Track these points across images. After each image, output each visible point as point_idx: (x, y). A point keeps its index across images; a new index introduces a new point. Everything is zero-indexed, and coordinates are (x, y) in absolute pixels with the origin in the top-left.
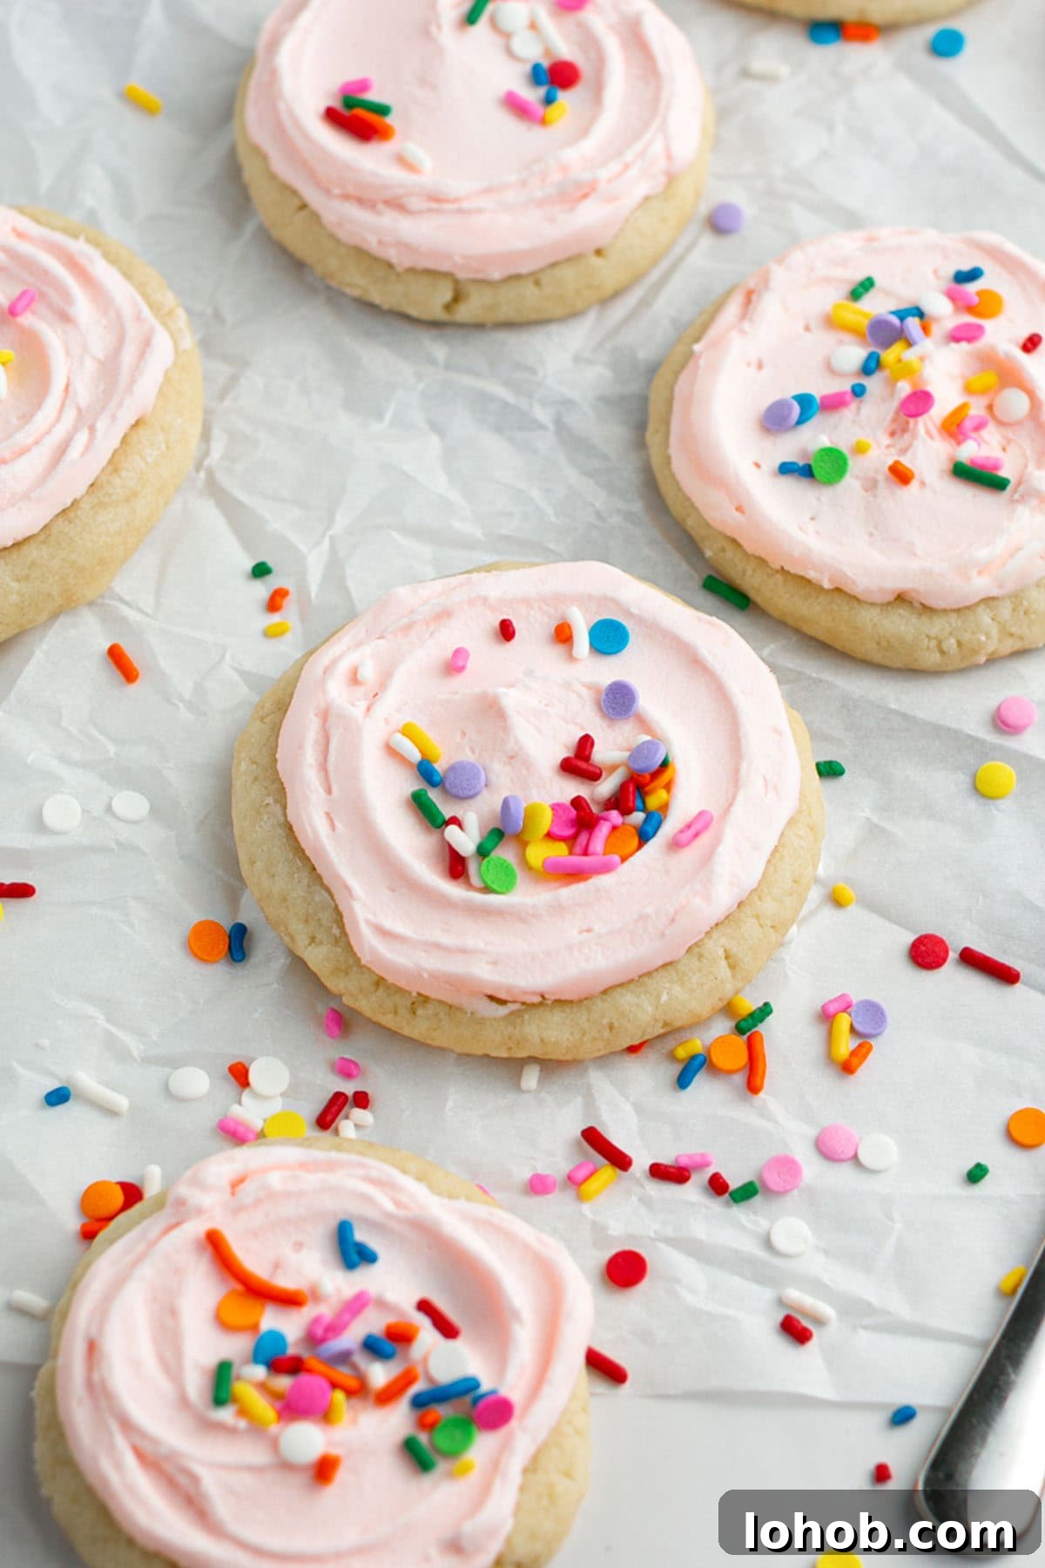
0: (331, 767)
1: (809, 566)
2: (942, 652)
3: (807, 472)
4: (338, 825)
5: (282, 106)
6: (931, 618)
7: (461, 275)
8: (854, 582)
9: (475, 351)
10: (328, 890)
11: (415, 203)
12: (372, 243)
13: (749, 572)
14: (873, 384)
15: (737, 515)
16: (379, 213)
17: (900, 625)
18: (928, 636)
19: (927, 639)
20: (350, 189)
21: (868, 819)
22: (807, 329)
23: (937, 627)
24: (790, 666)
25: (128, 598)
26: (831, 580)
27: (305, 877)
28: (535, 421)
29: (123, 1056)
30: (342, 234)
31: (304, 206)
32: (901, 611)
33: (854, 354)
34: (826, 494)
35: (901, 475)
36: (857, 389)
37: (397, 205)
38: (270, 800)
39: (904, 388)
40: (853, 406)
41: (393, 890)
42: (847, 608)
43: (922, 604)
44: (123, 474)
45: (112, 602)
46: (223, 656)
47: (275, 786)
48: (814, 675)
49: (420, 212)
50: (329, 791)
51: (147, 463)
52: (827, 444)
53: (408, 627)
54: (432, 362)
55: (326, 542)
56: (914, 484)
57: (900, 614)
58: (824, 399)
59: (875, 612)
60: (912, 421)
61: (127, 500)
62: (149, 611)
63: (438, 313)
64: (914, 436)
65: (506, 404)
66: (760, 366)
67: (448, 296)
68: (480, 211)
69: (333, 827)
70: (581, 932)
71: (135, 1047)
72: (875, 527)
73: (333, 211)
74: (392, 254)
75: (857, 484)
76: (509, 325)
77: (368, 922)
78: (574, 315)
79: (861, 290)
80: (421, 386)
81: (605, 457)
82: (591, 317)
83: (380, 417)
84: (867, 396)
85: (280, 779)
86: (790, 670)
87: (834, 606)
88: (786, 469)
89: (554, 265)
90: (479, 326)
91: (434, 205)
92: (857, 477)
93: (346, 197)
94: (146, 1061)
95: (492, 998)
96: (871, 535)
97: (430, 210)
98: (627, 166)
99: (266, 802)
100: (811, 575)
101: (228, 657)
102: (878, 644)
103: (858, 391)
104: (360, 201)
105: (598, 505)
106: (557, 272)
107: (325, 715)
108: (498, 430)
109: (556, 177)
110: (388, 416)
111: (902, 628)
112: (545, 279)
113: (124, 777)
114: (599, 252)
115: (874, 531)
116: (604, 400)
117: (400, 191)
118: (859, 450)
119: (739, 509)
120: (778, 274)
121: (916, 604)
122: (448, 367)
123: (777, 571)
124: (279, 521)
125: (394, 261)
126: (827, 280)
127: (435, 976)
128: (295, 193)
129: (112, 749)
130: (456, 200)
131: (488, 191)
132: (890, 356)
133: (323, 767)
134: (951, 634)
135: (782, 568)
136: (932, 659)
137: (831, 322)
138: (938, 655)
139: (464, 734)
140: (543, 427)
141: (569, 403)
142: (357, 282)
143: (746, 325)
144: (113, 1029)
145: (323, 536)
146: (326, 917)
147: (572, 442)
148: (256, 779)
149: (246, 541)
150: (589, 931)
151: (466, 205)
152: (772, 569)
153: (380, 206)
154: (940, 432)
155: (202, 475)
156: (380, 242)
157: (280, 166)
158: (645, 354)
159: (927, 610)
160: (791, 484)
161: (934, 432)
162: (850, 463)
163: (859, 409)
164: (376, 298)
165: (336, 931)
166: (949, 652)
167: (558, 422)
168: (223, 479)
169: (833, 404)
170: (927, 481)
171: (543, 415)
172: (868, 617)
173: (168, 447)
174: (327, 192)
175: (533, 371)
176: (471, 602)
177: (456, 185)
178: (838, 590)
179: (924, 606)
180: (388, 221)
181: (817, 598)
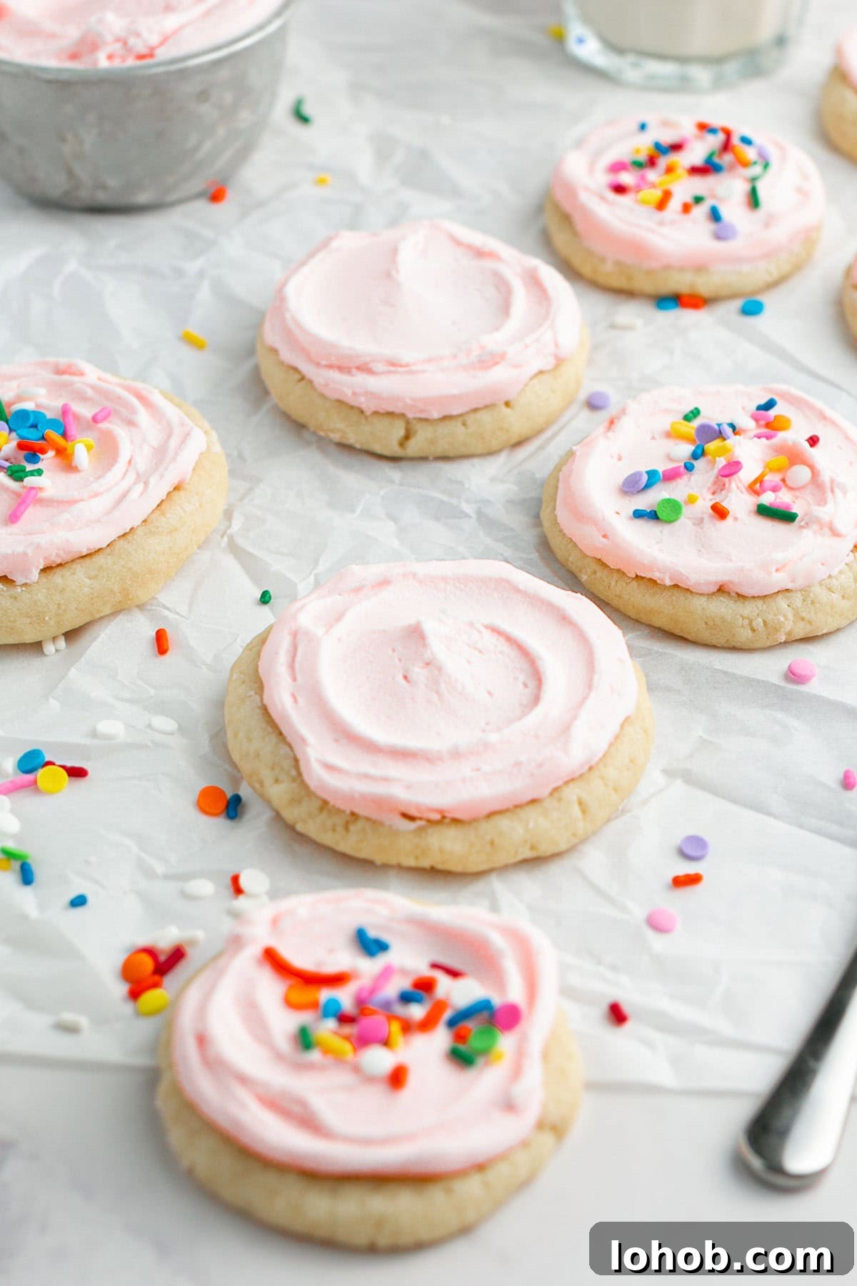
0: (297, 665)
1: (655, 569)
2: (753, 630)
3: (653, 516)
4: (299, 699)
5: (288, 316)
6: (743, 603)
7: (410, 415)
8: (687, 578)
9: (421, 475)
10: (290, 746)
11: (379, 367)
12: (348, 395)
13: (613, 583)
14: (700, 464)
15: (604, 540)
16: (353, 375)
17: (722, 608)
18: (741, 616)
19: (741, 618)
20: (334, 361)
21: (700, 737)
22: (653, 438)
23: (748, 609)
24: (643, 645)
25: (169, 606)
26: (671, 579)
27: (274, 739)
28: (462, 512)
29: (150, 874)
30: (327, 392)
31: (303, 378)
32: (721, 598)
33: (686, 449)
34: (666, 529)
35: (720, 512)
36: (688, 465)
37: (365, 369)
38: (252, 693)
39: (721, 462)
40: (685, 478)
41: (336, 741)
42: (683, 598)
43: (737, 593)
44: (168, 515)
45: (158, 608)
46: (236, 639)
47: (257, 685)
48: (661, 650)
49: (383, 373)
50: (294, 679)
51: (185, 511)
52: (667, 497)
53: (358, 590)
54: (392, 482)
55: (312, 576)
56: (729, 519)
57: (721, 601)
58: (664, 473)
59: (703, 599)
60: (726, 480)
61: (170, 532)
62: (184, 614)
63: (395, 450)
64: (729, 491)
65: (442, 502)
66: (620, 459)
67: (402, 433)
68: (424, 372)
69: (296, 701)
70: (473, 770)
71: (160, 869)
72: (702, 546)
73: (321, 377)
74: (362, 402)
75: (689, 523)
76: (445, 458)
77: (317, 760)
78: (491, 453)
79: (691, 415)
80: (382, 493)
81: (512, 530)
82: (503, 457)
83: (353, 511)
84: (695, 470)
85: (260, 679)
86: (643, 648)
87: (674, 598)
88: (638, 514)
89: (475, 410)
90: (424, 459)
91: (392, 369)
92: (689, 518)
93: (330, 367)
94: (167, 877)
95: (407, 816)
96: (700, 551)
97: (389, 372)
98: (527, 347)
99: (248, 694)
100: (656, 576)
101: (239, 640)
102: (706, 623)
103: (689, 468)
104: (341, 369)
105: (506, 555)
106: (479, 415)
107: (295, 635)
108: (437, 519)
109: (476, 352)
110: (358, 511)
111: (723, 610)
112: (470, 419)
113: (161, 708)
114: (507, 404)
115: (702, 549)
116: (511, 502)
117: (368, 359)
118: (691, 500)
119: (605, 536)
120: (632, 406)
121: (733, 594)
122: (401, 484)
123: (633, 579)
124: (278, 565)
125: (364, 407)
126: (667, 411)
127: (364, 797)
128: (295, 369)
129: (152, 692)
130: (407, 365)
131: (430, 360)
132: (711, 446)
133: (292, 666)
134: (758, 615)
135: (637, 576)
136: (744, 635)
137: (669, 435)
138: (750, 631)
139: (394, 650)
140: (467, 516)
141: (487, 502)
142: (340, 428)
143: (610, 434)
144: (143, 855)
145: (310, 574)
146: (287, 764)
147: (487, 522)
148: (243, 682)
149: (255, 579)
150: (478, 770)
151: (414, 368)
152: (629, 578)
153: (354, 371)
154: (747, 491)
155: (225, 539)
156: (354, 394)
157: (287, 356)
158: (541, 474)
159: (741, 597)
160: (640, 523)
161: (744, 490)
162: (684, 509)
163: (689, 480)
164: (352, 439)
165: (294, 773)
166: (758, 629)
167: (480, 513)
168: (240, 541)
169: (671, 476)
170: (739, 516)
171: (468, 509)
172: (699, 604)
173: (200, 505)
174: (318, 365)
175: (462, 483)
176: (404, 576)
177: (406, 356)
178: (676, 586)
179: (738, 595)
180: (360, 380)
181: (662, 594)
